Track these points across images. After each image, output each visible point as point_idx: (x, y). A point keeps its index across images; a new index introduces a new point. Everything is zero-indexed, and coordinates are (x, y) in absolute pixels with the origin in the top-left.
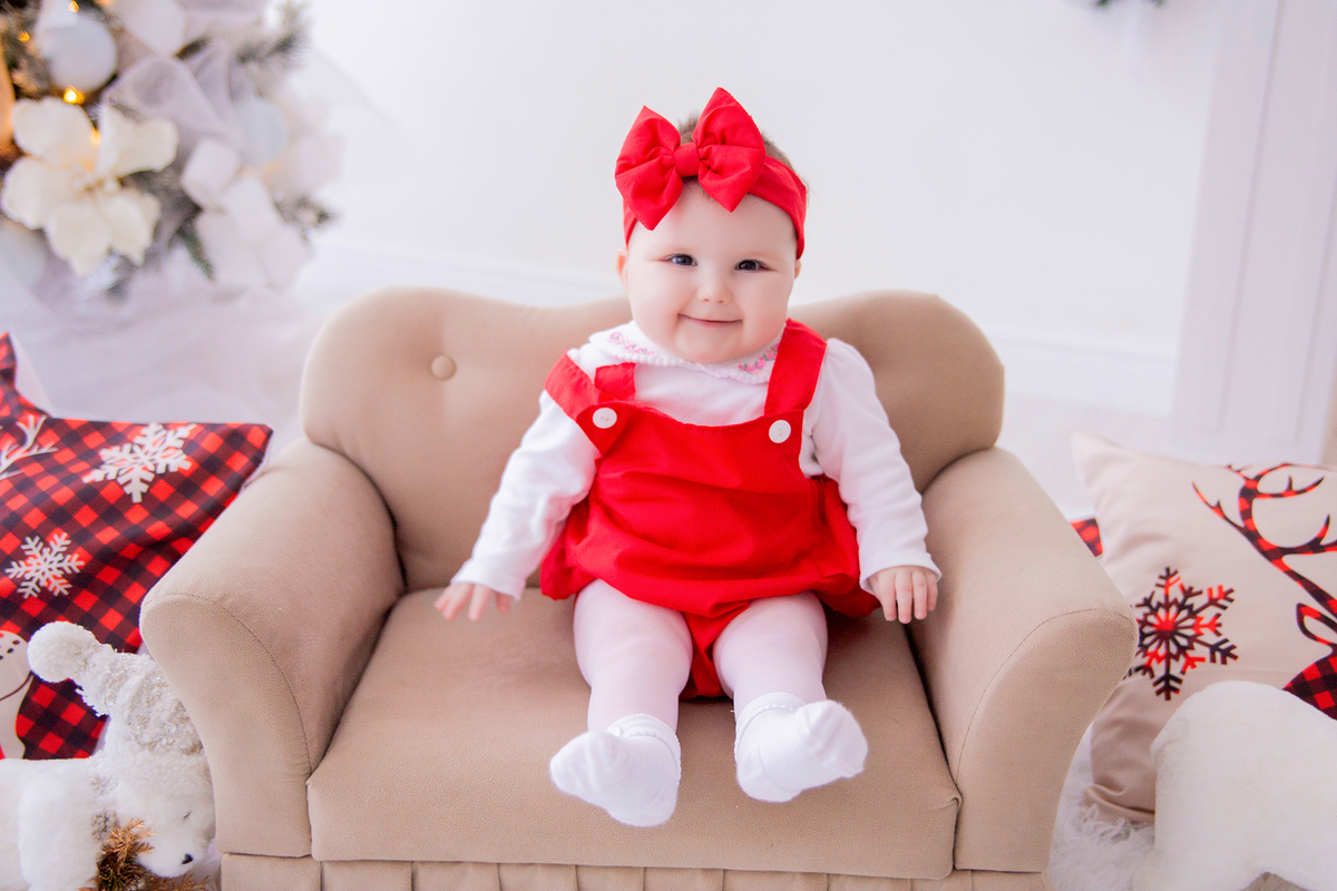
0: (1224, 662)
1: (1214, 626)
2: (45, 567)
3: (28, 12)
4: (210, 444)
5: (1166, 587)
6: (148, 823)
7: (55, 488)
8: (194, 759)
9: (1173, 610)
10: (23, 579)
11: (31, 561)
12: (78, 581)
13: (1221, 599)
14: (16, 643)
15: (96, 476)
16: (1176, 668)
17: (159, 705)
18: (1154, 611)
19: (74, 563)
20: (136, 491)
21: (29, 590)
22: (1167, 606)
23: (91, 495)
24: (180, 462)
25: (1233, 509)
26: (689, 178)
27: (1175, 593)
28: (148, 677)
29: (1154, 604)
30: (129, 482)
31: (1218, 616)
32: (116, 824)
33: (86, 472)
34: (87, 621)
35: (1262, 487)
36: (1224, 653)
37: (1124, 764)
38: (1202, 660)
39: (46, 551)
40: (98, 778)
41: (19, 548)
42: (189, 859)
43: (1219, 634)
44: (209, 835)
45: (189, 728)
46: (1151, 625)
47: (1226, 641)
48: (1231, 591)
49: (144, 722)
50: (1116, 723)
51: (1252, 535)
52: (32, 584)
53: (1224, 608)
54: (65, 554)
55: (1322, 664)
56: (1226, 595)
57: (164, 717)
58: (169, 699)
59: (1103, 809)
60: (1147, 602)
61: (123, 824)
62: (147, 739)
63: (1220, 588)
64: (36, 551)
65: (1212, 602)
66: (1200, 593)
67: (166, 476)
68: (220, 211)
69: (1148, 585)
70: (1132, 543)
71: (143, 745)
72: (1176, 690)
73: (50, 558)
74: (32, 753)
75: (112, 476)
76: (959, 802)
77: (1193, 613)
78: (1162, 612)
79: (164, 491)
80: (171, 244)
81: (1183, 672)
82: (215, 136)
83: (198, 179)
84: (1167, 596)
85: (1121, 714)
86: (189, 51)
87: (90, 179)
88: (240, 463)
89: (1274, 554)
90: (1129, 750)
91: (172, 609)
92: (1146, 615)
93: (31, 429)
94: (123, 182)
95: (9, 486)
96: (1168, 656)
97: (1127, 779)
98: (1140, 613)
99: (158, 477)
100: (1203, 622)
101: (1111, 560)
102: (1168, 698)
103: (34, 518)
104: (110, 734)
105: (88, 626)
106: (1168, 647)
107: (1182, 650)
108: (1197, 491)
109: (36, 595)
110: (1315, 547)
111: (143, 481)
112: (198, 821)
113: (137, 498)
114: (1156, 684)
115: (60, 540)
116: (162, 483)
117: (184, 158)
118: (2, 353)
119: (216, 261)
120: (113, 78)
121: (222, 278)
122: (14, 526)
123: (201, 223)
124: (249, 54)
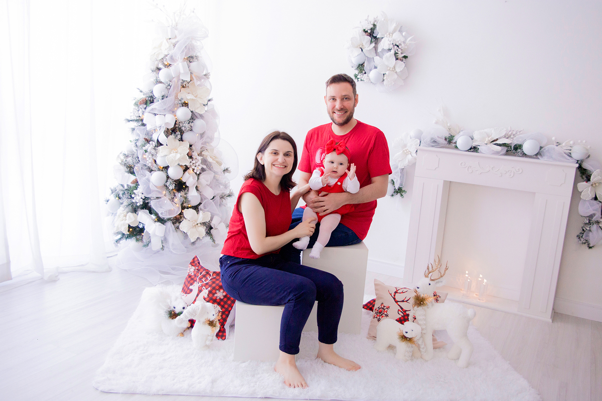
1: (386, 312)
2: (220, 295)
5: (381, 305)
10: (217, 297)
11: (218, 294)
12: (225, 296)
13: (388, 308)
14: (217, 306)
19: (224, 294)
25: (393, 295)
27: (382, 307)
31: (387, 310)
35: (399, 291)
36: (387, 316)
37: (372, 331)
38: (384, 316)
39: (220, 292)
41: (216, 292)
47: (388, 314)
48: (390, 307)
50: (371, 325)
51: (394, 299)
55: (400, 318)
64: (218, 292)
66: (386, 307)
68: (216, 228)
69: (379, 305)
77: (384, 310)
78: (380, 309)
81: (381, 318)
83: (213, 223)
89: (397, 302)
92: (378, 309)
93: (211, 273)
94: (201, 224)
96: (380, 316)
103: (217, 288)
106: (380, 314)
107: (382, 315)
108: (388, 291)
110: (403, 301)
114: (377, 320)
115: (222, 291)
117: (212, 219)
118: (196, 259)
119: (215, 239)
120: (200, 204)
121: (216, 242)
122: (214, 288)
123: (212, 231)
124: (222, 197)
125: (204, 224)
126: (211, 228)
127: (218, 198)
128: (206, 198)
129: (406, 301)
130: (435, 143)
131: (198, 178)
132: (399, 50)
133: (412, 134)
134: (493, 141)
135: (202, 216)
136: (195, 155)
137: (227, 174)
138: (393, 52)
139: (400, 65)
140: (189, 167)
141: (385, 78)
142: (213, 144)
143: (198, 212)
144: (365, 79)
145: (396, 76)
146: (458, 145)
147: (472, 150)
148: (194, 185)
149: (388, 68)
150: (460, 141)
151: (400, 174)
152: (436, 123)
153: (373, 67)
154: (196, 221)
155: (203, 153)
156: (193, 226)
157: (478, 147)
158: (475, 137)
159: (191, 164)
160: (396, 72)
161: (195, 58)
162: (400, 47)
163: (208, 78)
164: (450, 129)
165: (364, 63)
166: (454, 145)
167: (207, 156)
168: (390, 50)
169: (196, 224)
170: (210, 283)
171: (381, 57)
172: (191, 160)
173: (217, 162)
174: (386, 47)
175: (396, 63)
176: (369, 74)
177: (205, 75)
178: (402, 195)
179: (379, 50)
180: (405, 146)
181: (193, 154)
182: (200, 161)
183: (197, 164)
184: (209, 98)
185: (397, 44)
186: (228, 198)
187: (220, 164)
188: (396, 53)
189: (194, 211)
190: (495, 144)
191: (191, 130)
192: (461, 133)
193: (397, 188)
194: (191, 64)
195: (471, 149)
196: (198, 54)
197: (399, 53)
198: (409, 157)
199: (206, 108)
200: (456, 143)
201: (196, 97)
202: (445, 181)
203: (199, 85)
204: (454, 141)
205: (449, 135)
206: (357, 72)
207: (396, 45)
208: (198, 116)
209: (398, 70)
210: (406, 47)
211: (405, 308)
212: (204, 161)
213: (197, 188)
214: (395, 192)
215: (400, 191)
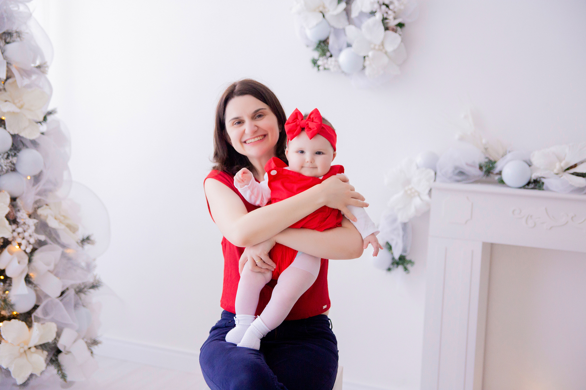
3: (8, 286)
68: (68, 352)
82: (68, 326)
83: (62, 342)
86: (61, 295)
94: (37, 348)
117: (58, 335)
119: (66, 372)
120: (36, 307)
121: (69, 379)
123: (61, 357)
124: (80, 291)
125: (43, 347)
126: (59, 352)
127: (71, 293)
128: (47, 296)
130: (461, 175)
131: (30, 261)
132: (390, 12)
133: (419, 160)
134: (568, 169)
135: (41, 332)
136: (22, 216)
137: (87, 246)
138: (378, 16)
139: (393, 40)
140: (10, 240)
141: (367, 63)
142: (60, 193)
143: (30, 326)
144: (331, 67)
145: (385, 60)
146: (505, 177)
147: (532, 186)
148: (22, 272)
149: (372, 46)
150: (510, 170)
151: (401, 233)
152: (461, 139)
153: (345, 45)
154: (26, 343)
155: (40, 212)
156: (21, 354)
157: (543, 180)
158: (536, 161)
159: (15, 234)
160: (386, 53)
161: (15, 35)
162: (391, 7)
163: (44, 72)
164: (486, 149)
165: (328, 38)
166: (497, 178)
167: (47, 217)
168: (373, 13)
169: (26, 348)
171: (359, 27)
172: (14, 226)
173: (69, 226)
174: (367, 9)
175: (385, 37)
176: (338, 56)
177: (39, 67)
178: (406, 269)
179: (354, 14)
180: (408, 182)
181: (19, 214)
182: (33, 228)
183: (26, 234)
184: (50, 108)
185: (387, 2)
186: (92, 290)
187: (73, 229)
188: (384, 20)
189: (23, 324)
190: (573, 174)
191: (14, 170)
192: (509, 156)
193: (397, 257)
194: (8, 46)
195: (529, 183)
196: (23, 29)
197: (391, 17)
198: (417, 201)
199: (44, 128)
200: (500, 173)
201: (21, 107)
202: (485, 244)
203: (28, 86)
204: (497, 170)
205: (487, 160)
206: (316, 55)
207: (384, 4)
208: (28, 144)
209: (389, 48)
210: (402, 7)
212: (42, 227)
213: (28, 280)
214: (393, 264)
215: (402, 261)
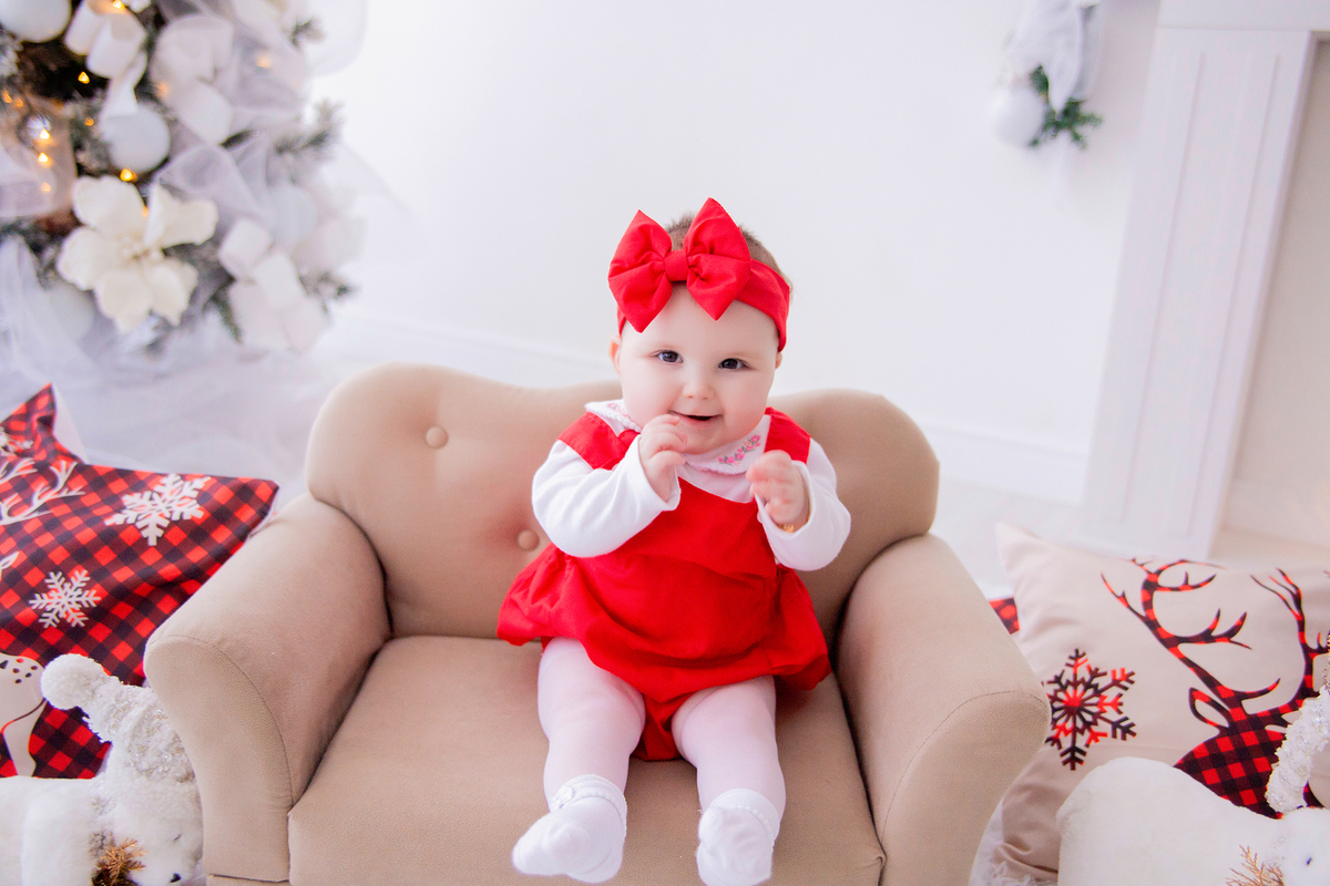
0: (1124, 738)
1: (1116, 705)
2: (65, 600)
3: (95, 102)
4: (222, 496)
5: (1074, 667)
6: (140, 844)
7: (79, 529)
8: (186, 787)
9: (1081, 688)
10: (44, 610)
11: (53, 594)
12: (95, 614)
13: (1124, 680)
14: (34, 668)
15: (117, 519)
16: (1081, 741)
17: (158, 735)
18: (1063, 689)
19: (92, 598)
20: (152, 535)
21: (49, 621)
22: (1075, 684)
23: (111, 537)
24: (194, 511)
25: (1136, 600)
26: (677, 283)
27: (1083, 673)
28: (150, 708)
29: (1063, 681)
30: (146, 527)
31: (1120, 695)
32: (112, 843)
33: (108, 515)
34: (98, 654)
35: (1162, 580)
36: (1124, 730)
37: (1031, 826)
38: (1105, 735)
39: (67, 585)
40: (98, 799)
41: (43, 580)
42: (177, 878)
43: (1120, 712)
44: (197, 856)
45: (183, 757)
46: (1061, 701)
47: (1126, 719)
48: (1132, 674)
49: (143, 750)
50: (1025, 788)
51: (1153, 624)
52: (53, 616)
53: (1126, 688)
54: (84, 589)
55: (1210, 744)
56: (1128, 677)
57: (162, 747)
58: (168, 729)
59: (1011, 866)
60: (1057, 680)
61: (119, 843)
62: (144, 766)
63: (1123, 670)
64: (58, 586)
65: (1116, 683)
66: (1105, 674)
67: (180, 524)
68: (251, 282)
69: (1058, 664)
70: (1046, 625)
71: (141, 772)
72: (1081, 762)
73: (71, 592)
74: (42, 771)
75: (130, 521)
76: (883, 862)
77: (1098, 693)
78: (1070, 690)
79: (177, 537)
80: (205, 308)
81: (1087, 745)
82: (250, 216)
83: (232, 253)
84: (1075, 675)
85: (1031, 780)
86: (232, 142)
87: (138, 248)
88: (247, 514)
89: (1171, 642)
90: (1037, 813)
91: (173, 650)
92: (1056, 691)
93: (62, 472)
94: (166, 252)
95: (39, 524)
96: (1075, 730)
97: (1034, 840)
98: (1051, 689)
99: (173, 523)
100: (1107, 700)
101: (1026, 639)
102: (1073, 768)
103: (59, 555)
104: (113, 759)
105: (98, 659)
106: (1074, 722)
107: (1087, 725)
108: (1105, 581)
109: (55, 626)
110: (1206, 637)
111: (159, 526)
112: (187, 843)
113: (152, 542)
114: (1062, 755)
115: (81, 577)
116: (176, 530)
117: (221, 232)
118: (43, 402)
119: (243, 326)
120: (165, 162)
121: (248, 339)
122: (40, 561)
123: (234, 292)
124: (285, 146)
125: (181, 251)
126: (229, 280)
129: (1229, 636)
137: (311, 49)
143: (147, 197)
148: (130, 69)
151: (1077, 38)
154: (136, 237)
156: (126, 261)
170: (29, 529)
178: (1080, 138)
186: (310, 151)
189: (129, 192)
193: (1059, 106)
211: (1232, 683)
213: (144, 90)
214: (1045, 128)
215: (1069, 119)
